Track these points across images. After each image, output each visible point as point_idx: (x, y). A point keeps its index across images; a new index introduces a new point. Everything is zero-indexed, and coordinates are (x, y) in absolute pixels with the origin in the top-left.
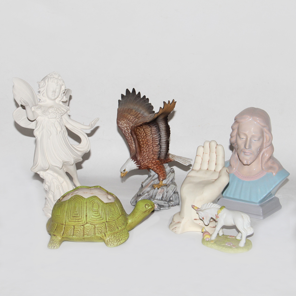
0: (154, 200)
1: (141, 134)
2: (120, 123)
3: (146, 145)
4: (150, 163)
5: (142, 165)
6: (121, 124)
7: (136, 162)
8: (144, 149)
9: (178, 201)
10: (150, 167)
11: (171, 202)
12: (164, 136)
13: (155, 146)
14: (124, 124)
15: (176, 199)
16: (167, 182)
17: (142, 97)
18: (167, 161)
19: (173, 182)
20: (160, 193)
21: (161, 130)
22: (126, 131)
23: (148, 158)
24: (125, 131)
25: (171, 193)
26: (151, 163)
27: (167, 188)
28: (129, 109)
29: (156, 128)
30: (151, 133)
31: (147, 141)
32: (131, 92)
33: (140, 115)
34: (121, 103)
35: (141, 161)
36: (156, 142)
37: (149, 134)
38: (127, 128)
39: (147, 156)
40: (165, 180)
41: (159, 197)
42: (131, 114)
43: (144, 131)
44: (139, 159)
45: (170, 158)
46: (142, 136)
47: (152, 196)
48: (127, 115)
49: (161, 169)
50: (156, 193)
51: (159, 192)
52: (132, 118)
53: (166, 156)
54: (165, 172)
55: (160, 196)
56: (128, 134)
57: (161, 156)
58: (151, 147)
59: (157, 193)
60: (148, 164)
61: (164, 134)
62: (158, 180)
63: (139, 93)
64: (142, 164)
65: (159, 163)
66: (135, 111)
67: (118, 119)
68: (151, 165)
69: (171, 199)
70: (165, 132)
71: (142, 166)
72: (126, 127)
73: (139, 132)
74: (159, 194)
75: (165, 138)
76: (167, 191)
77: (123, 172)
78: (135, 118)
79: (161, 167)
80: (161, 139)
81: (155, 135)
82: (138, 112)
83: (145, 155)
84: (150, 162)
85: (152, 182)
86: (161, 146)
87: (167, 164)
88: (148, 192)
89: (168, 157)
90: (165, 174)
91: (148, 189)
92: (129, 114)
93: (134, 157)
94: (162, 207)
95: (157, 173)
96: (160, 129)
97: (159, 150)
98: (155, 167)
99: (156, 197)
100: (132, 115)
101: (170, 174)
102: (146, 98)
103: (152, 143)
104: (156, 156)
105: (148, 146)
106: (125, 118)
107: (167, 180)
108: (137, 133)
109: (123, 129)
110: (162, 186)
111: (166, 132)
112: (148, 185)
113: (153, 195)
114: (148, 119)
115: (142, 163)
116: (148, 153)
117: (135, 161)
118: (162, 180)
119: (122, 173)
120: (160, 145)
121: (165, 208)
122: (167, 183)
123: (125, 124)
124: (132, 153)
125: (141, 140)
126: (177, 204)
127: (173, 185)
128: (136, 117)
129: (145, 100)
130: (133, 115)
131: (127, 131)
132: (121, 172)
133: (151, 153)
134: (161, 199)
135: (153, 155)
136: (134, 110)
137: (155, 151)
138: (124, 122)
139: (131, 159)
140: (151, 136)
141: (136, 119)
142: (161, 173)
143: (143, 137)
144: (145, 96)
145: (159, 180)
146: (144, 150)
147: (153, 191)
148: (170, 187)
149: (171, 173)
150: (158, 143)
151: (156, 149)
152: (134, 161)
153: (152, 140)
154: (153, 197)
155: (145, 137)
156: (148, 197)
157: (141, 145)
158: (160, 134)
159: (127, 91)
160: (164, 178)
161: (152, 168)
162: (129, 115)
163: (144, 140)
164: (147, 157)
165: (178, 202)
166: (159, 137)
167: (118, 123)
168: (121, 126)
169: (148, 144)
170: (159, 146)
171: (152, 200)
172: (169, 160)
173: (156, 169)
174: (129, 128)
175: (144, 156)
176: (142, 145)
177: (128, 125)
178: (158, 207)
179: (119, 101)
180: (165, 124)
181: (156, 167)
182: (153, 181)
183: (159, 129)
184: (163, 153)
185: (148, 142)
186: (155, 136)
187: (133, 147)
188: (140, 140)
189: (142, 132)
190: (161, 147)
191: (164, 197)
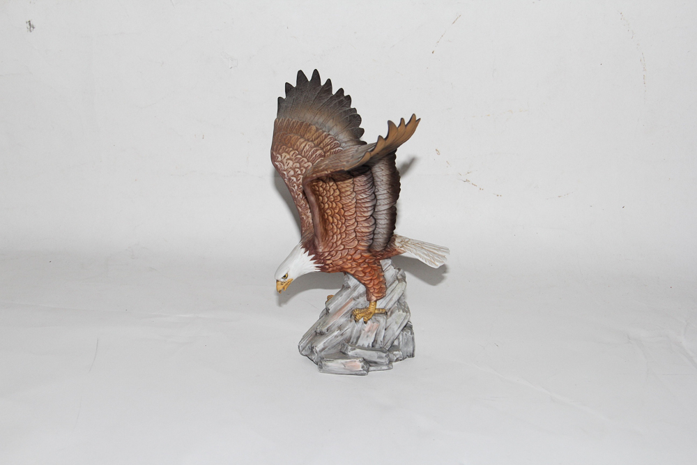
0: (354, 349)
1: (329, 191)
2: (280, 159)
3: (339, 218)
4: (347, 260)
5: (328, 265)
6: (282, 162)
7: (313, 256)
8: (335, 227)
9: (412, 347)
10: (349, 270)
11: (395, 352)
12: (385, 196)
13: (361, 219)
14: (289, 161)
15: (406, 344)
16: (387, 304)
17: (334, 92)
18: (390, 255)
19: (401, 304)
20: (369, 331)
21: (379, 183)
22: (292, 178)
23: (344, 249)
24: (290, 179)
25: (396, 329)
26: (351, 259)
27: (387, 319)
28: (303, 123)
29: (365, 179)
30: (354, 188)
31: (343, 208)
32: (309, 79)
33: (327, 140)
34: (283, 105)
35: (326, 254)
36: (364, 212)
37: (349, 193)
38: (295, 172)
39: (341, 244)
40: (381, 300)
41: (366, 341)
42: (306, 136)
43: (337, 185)
44: (320, 249)
45: (397, 249)
46: (332, 197)
47: (350, 338)
48: (298, 139)
49: (373, 276)
50: (360, 331)
51: (366, 329)
52: (307, 147)
53: (387, 243)
54: (384, 282)
55: (368, 338)
56: (298, 186)
57: (375, 244)
58: (351, 222)
59: (363, 332)
60: (344, 262)
61: (385, 192)
62: (366, 299)
63: (329, 82)
64: (328, 262)
65: (371, 259)
66: (317, 129)
67: (275, 147)
68: (350, 265)
69: (396, 343)
70: (387, 186)
71: (327, 267)
72: (294, 169)
73: (324, 186)
74: (367, 333)
75: (386, 201)
76: (388, 325)
77: (282, 280)
78: (315, 146)
79: (375, 270)
80: (378, 204)
81: (363, 195)
82: (323, 132)
83: (336, 242)
84: (350, 257)
85: (352, 304)
86: (375, 219)
87: (389, 261)
88: (340, 328)
89: (391, 246)
90: (383, 286)
91: (341, 320)
92: (302, 137)
93: (309, 245)
94: (373, 364)
95: (364, 284)
96: (377, 179)
97: (371, 229)
98: (360, 269)
99: (360, 342)
100: (308, 140)
101: (394, 285)
102: (345, 94)
103: (356, 212)
104: (363, 244)
105: (344, 221)
106: (292, 146)
107: (388, 299)
108: (319, 191)
109: (285, 173)
110: (375, 314)
111: (389, 188)
112: (340, 309)
113: (353, 335)
114: (348, 162)
115: (329, 260)
116: (344, 236)
117: (313, 254)
118: (376, 301)
119: (279, 283)
120: (373, 217)
121: (379, 368)
122: (388, 307)
123: (291, 163)
124: (306, 231)
125: (329, 205)
126: (409, 354)
127: (401, 312)
128: (317, 145)
129: (342, 101)
130: (312, 141)
131: (295, 180)
132: (277, 281)
133: (351, 237)
134: (371, 345)
135: (357, 242)
136: (314, 128)
137: (362, 232)
138: (288, 157)
139: (303, 250)
140: (353, 195)
141: (317, 150)
142: (374, 284)
143: (333, 200)
144: (341, 91)
145: (369, 300)
146: (335, 230)
147: (354, 327)
148: (393, 315)
149: (397, 282)
150: (369, 214)
151: (365, 228)
152: (309, 255)
153: (354, 206)
154: (351, 341)
155: (339, 198)
156: (340, 339)
157: (328, 219)
158: (374, 193)
159: (301, 75)
160: (380, 295)
161: (353, 272)
162: (302, 140)
163: (334, 205)
164: (342, 247)
165: (412, 350)
166: (373, 200)
167: (273, 158)
168: (281, 167)
169: (344, 216)
170: (371, 221)
171: (350, 348)
172: (394, 253)
173: (362, 275)
174: (299, 172)
175: (335, 245)
176: (330, 218)
177: (298, 165)
178: (363, 367)
179: (280, 99)
180: (389, 169)
181: (362, 271)
182: (353, 302)
183: (373, 179)
184: (380, 236)
185: (345, 211)
186: (361, 197)
187: (308, 217)
188: (327, 206)
189: (330, 187)
190: (375, 224)
191: (379, 342)
